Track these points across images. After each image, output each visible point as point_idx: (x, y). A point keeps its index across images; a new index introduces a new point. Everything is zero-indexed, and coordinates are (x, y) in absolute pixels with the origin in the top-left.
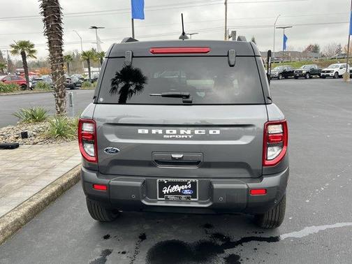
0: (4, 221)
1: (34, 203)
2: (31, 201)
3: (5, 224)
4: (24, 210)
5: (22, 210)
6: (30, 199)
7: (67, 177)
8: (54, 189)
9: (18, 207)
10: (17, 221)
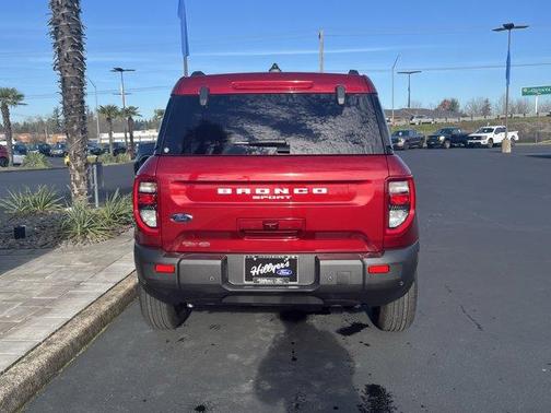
0: (6, 382)
1: (55, 348)
2: (49, 344)
3: (8, 389)
4: (39, 361)
5: (36, 362)
6: (48, 341)
7: (107, 300)
8: (87, 321)
9: (27, 357)
10: (29, 381)
